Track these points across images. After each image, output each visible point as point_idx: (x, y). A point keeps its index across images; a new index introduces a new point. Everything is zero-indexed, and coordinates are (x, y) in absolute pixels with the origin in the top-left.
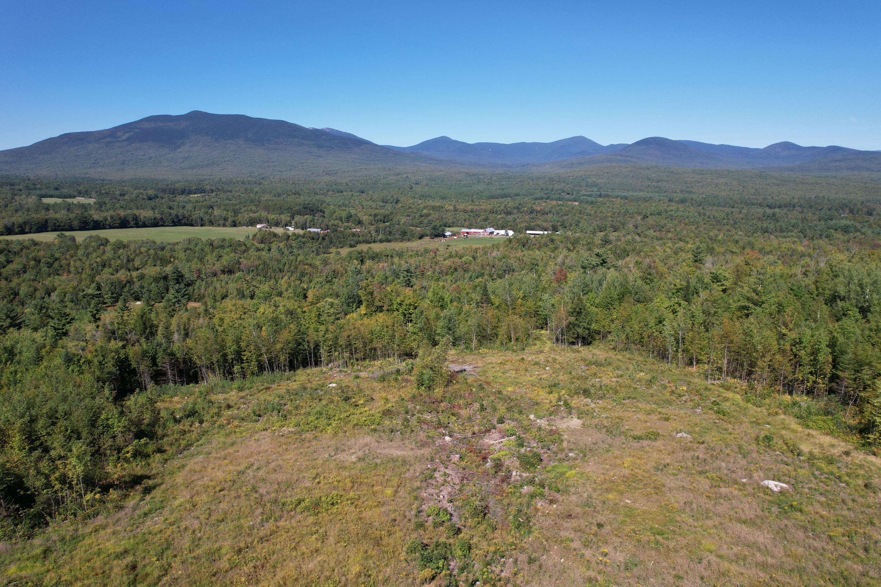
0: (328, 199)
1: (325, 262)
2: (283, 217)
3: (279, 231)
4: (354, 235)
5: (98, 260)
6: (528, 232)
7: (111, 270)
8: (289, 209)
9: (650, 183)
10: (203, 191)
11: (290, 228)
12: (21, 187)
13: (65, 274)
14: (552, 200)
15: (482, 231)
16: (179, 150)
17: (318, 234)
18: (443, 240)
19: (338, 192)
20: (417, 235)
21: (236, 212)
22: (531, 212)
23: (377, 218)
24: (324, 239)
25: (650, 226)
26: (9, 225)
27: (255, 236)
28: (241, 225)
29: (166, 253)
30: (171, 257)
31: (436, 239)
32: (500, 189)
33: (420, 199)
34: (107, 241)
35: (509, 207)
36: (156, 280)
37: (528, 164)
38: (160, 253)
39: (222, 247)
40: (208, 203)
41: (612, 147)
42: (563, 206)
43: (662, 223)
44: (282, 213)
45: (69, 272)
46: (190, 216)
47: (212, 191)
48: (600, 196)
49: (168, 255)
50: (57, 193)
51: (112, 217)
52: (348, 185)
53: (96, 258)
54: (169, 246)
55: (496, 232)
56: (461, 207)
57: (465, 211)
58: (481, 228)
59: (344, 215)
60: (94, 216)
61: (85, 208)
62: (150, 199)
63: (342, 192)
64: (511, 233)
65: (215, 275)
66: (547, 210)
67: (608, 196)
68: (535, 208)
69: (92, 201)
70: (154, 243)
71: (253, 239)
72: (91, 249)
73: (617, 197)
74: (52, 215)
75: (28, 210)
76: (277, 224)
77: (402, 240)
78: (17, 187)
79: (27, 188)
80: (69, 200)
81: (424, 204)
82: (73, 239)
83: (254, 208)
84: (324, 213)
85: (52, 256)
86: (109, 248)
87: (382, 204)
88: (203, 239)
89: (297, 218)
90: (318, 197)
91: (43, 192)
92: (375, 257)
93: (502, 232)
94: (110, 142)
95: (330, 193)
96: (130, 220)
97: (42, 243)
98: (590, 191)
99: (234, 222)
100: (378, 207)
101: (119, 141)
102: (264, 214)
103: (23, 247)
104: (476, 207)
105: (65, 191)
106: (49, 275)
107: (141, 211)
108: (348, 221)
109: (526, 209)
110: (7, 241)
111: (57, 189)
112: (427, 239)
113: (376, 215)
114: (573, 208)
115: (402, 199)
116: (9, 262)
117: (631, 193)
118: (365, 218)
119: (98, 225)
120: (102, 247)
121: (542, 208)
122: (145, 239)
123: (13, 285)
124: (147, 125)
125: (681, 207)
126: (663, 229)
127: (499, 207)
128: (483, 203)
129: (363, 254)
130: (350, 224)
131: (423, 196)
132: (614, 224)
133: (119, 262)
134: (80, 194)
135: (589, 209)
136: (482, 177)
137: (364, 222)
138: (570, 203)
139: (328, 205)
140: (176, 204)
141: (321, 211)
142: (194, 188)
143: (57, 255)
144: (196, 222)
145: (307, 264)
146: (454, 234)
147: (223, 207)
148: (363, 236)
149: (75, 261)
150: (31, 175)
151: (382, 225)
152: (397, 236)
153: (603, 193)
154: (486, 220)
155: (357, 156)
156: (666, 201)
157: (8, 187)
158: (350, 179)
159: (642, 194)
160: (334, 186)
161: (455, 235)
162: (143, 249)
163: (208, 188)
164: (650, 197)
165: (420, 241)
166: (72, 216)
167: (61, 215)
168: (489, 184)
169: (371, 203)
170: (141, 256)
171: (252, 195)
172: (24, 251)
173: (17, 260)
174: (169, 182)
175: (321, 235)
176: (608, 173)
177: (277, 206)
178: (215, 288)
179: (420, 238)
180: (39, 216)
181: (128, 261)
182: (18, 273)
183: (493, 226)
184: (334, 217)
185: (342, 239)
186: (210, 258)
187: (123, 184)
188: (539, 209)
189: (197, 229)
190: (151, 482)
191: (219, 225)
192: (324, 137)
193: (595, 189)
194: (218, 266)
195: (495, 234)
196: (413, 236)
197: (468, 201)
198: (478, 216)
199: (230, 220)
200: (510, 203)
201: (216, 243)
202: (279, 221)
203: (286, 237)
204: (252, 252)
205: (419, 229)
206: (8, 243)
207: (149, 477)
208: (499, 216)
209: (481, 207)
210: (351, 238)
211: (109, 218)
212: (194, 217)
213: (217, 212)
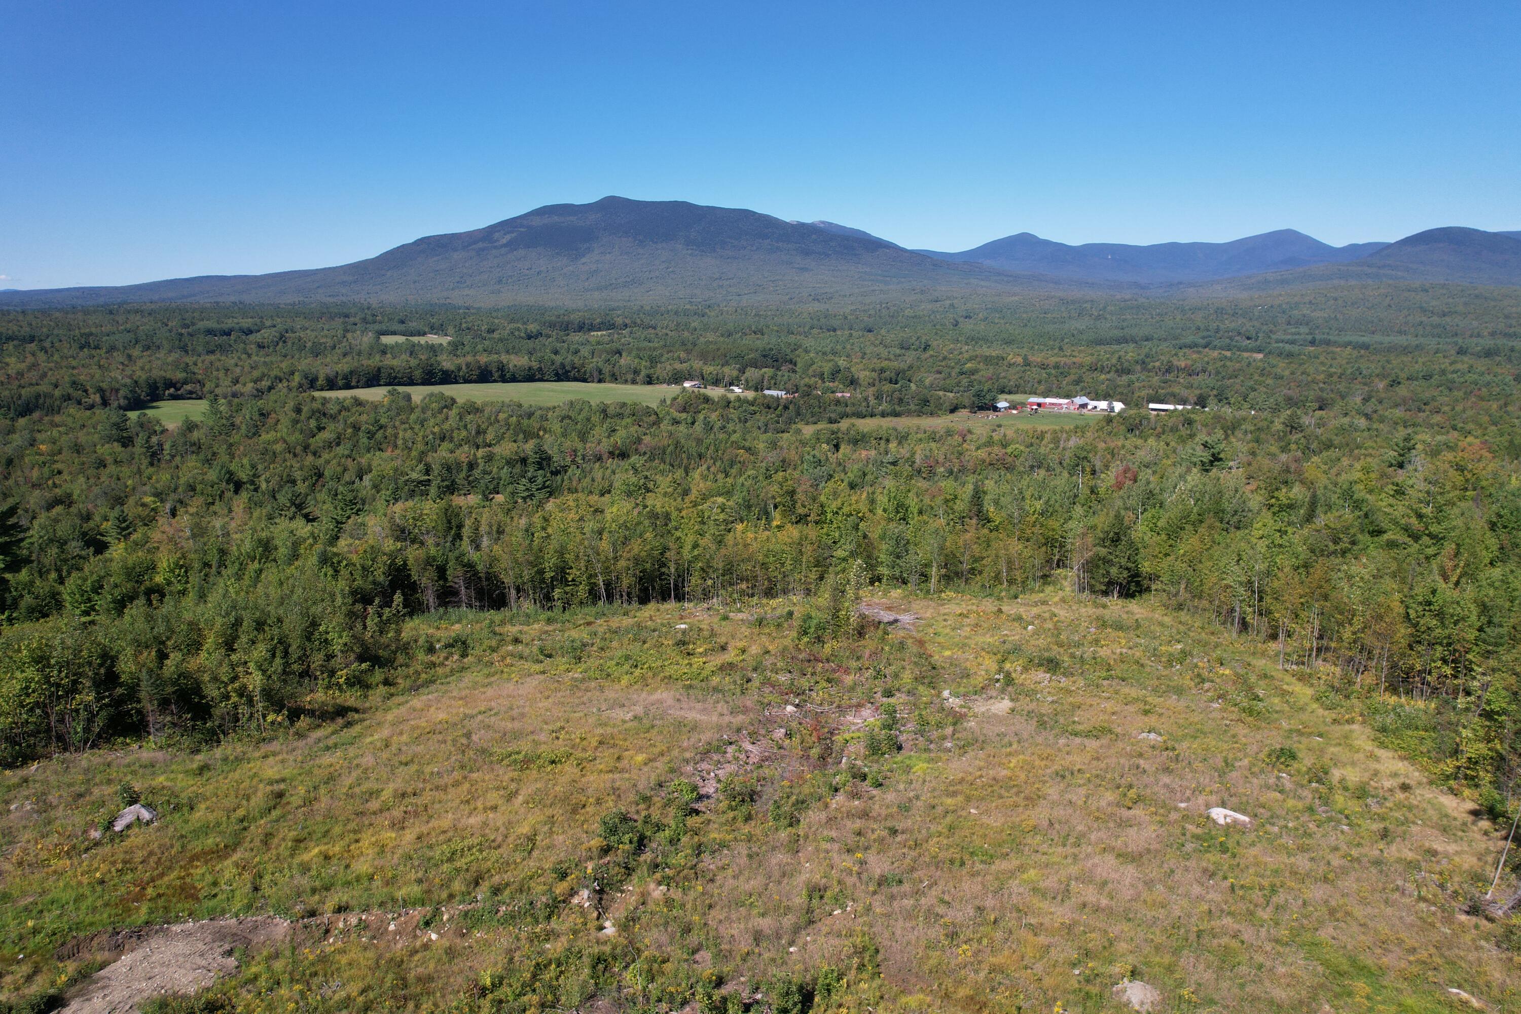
0: (808, 342)
1: (774, 445)
2: (726, 370)
3: (716, 392)
4: (838, 402)
5: (436, 429)
6: (1152, 406)
7: (451, 446)
8: (739, 357)
9: (1424, 319)
10: (611, 326)
11: (736, 389)
12: (357, 320)
13: (390, 450)
14: (1215, 348)
15: (1066, 401)
16: (584, 260)
17: (778, 399)
18: (992, 415)
19: (829, 330)
20: (947, 405)
21: (654, 361)
22: (1168, 371)
23: (884, 375)
24: (786, 408)
25: (1399, 401)
26: (332, 374)
27: (675, 399)
28: (660, 381)
29: (534, 423)
30: (539, 430)
31: (980, 415)
32: (1116, 328)
33: (967, 344)
34: (454, 401)
35: (1127, 361)
36: (510, 463)
37: (1181, 283)
38: (525, 422)
39: (620, 416)
40: (615, 346)
41: (1353, 249)
42: (1230, 359)
43: (1427, 395)
44: (727, 363)
45: (396, 446)
46: (583, 365)
47: (626, 326)
48: (1313, 343)
49: (537, 426)
50: (402, 327)
51: (468, 365)
52: (846, 318)
53: (433, 427)
54: (539, 413)
55: (1092, 404)
56: (1037, 358)
57: (1043, 367)
58: (1067, 396)
59: (827, 368)
60: (444, 364)
61: (435, 351)
62: (529, 337)
63: (835, 330)
64: (1118, 406)
65: (599, 458)
66: (1199, 366)
67: (1328, 343)
68: (1175, 363)
69: (444, 340)
70: (520, 406)
71: (672, 405)
72: (429, 413)
73: (1346, 345)
74: (389, 361)
75: (359, 354)
76: (716, 382)
77: (920, 414)
78: (352, 319)
79: (364, 320)
80: (415, 339)
81: (971, 353)
82: (408, 398)
83: (683, 355)
84: (795, 365)
85: (377, 421)
86: (454, 412)
87: (898, 351)
88: (592, 403)
89: (752, 374)
90: (792, 339)
91: (384, 327)
92: (858, 440)
93: (1103, 405)
94: (483, 250)
95: (815, 331)
96: (494, 370)
97: (367, 402)
98: (1293, 334)
99: (649, 376)
100: (892, 357)
101: (495, 248)
102: (697, 364)
103: (343, 408)
104: (1064, 359)
105: (413, 325)
106: (368, 451)
107: (512, 357)
108: (833, 380)
109: (1157, 364)
110: (325, 398)
111: (403, 322)
112: (964, 413)
113: (882, 371)
114: (1249, 364)
115: (934, 344)
116: (320, 429)
117: (1378, 338)
118: (863, 375)
119: (448, 378)
120: (445, 410)
121: (1189, 362)
122: (507, 400)
123: (320, 462)
124: (537, 222)
125: (1481, 365)
126: (1427, 408)
127: (1108, 359)
128: (1080, 352)
129: (840, 435)
130: (836, 383)
131: (972, 340)
132: (1325, 395)
133: (464, 433)
134: (434, 329)
135: (1282, 367)
136: (1088, 306)
137: (861, 381)
138: (1246, 355)
139: (807, 351)
140: (566, 345)
141: (791, 362)
142: (598, 320)
143: (383, 421)
144: (591, 375)
145: (743, 448)
146: (1013, 407)
147: (634, 353)
148: (854, 405)
149: (405, 430)
150: (374, 302)
151: (887, 387)
152: (912, 407)
153: (1318, 337)
154: (1077, 382)
155: (868, 270)
156: (1453, 352)
157: (342, 320)
158: (853, 307)
159: (1402, 340)
160: (823, 320)
161: (1015, 408)
162: (502, 416)
163: (619, 321)
164: (1417, 346)
165: (951, 417)
166: (413, 362)
167: (398, 362)
168: (1098, 318)
169: (881, 349)
170: (497, 425)
171: (686, 334)
172: (343, 413)
173: (331, 426)
174: (562, 312)
175: (782, 402)
176: (1336, 299)
177: (719, 353)
178: (593, 480)
179: (952, 411)
180: (370, 362)
181: (478, 433)
182: (329, 445)
183: (1087, 395)
184: (810, 372)
185: (817, 409)
186: (599, 432)
187: (494, 314)
188: (1182, 364)
189: (592, 387)
190: (356, 716)
191: (626, 382)
192: (814, 236)
193: (1304, 330)
194: (605, 446)
195: (1090, 407)
196: (939, 406)
197: (1052, 349)
198: (1064, 375)
199: (643, 374)
200: (1130, 353)
201: (611, 410)
202: (720, 376)
203: (725, 403)
204: (665, 426)
205: (951, 395)
206: (325, 401)
207: (356, 710)
208: (1103, 377)
209: (1074, 360)
210: (833, 407)
211: (464, 367)
212: (589, 367)
213: (625, 361)
